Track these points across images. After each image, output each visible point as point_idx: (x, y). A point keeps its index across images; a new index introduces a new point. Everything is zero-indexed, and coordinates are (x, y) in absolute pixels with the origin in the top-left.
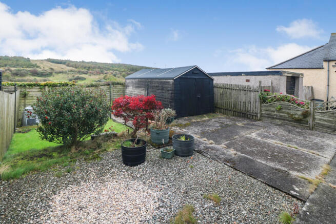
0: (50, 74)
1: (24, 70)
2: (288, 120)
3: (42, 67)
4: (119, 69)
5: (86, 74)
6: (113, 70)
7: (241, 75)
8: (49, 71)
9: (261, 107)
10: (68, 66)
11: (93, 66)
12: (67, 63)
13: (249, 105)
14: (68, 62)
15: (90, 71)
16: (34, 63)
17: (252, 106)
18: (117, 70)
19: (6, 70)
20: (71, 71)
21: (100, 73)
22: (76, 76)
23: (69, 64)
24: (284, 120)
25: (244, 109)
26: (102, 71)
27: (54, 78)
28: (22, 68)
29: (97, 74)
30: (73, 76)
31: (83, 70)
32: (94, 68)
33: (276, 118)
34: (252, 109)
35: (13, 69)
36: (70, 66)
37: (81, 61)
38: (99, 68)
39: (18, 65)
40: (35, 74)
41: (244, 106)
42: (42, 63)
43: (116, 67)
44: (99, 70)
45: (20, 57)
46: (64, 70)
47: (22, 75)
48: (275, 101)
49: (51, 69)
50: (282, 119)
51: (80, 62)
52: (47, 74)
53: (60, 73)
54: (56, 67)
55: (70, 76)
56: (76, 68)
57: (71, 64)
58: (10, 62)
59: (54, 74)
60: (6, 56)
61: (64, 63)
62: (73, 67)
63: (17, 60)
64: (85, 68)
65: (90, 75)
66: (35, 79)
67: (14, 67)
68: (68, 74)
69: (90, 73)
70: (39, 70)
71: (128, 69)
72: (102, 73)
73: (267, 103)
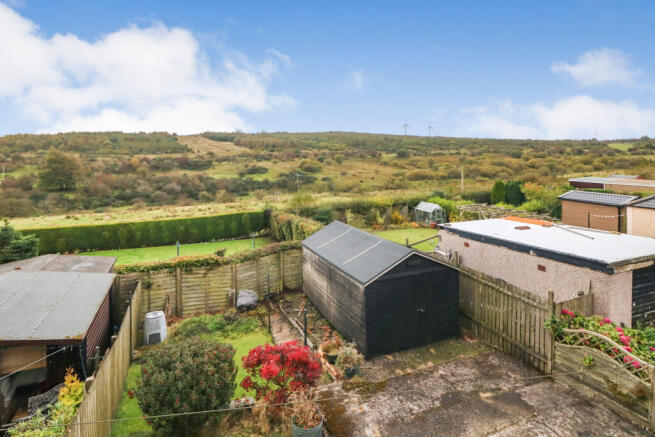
0: (207, 165)
1: (168, 158)
2: (607, 395)
3: (196, 151)
4: (329, 145)
5: (269, 160)
6: (319, 148)
7: (528, 253)
8: (207, 158)
9: (554, 348)
10: (238, 144)
11: (280, 141)
12: (235, 140)
13: (533, 334)
14: (238, 137)
15: (276, 153)
16: (183, 144)
17: (537, 339)
18: (326, 147)
19: (141, 161)
20: (243, 155)
21: (293, 157)
22: (251, 165)
23: (239, 141)
24: (599, 391)
25: (523, 340)
26: (297, 152)
27: (214, 171)
28: (165, 155)
29: (288, 160)
30: (247, 166)
31: (262, 153)
32: (282, 146)
33: (583, 382)
34: (537, 345)
35: (151, 157)
36: (241, 145)
37: (260, 132)
38: (293, 145)
39: (159, 149)
40: (185, 164)
41: (523, 333)
42: (195, 142)
43: (323, 141)
44: (292, 149)
45: (162, 133)
46: (231, 155)
47: (166, 169)
48: (581, 344)
49: (211, 154)
50: (596, 389)
51: (258, 134)
52: (204, 165)
53: (224, 160)
54: (218, 149)
55: (241, 167)
56: (251, 148)
57: (244, 140)
58: (147, 145)
59: (214, 163)
60: (141, 133)
61: (231, 140)
62: (245, 145)
63: (158, 141)
64: (267, 147)
65: (275, 163)
66: (185, 175)
67: (153, 153)
68: (237, 162)
69: (276, 158)
70: (191, 156)
71: (348, 145)
72: (298, 156)
73: (565, 343)
